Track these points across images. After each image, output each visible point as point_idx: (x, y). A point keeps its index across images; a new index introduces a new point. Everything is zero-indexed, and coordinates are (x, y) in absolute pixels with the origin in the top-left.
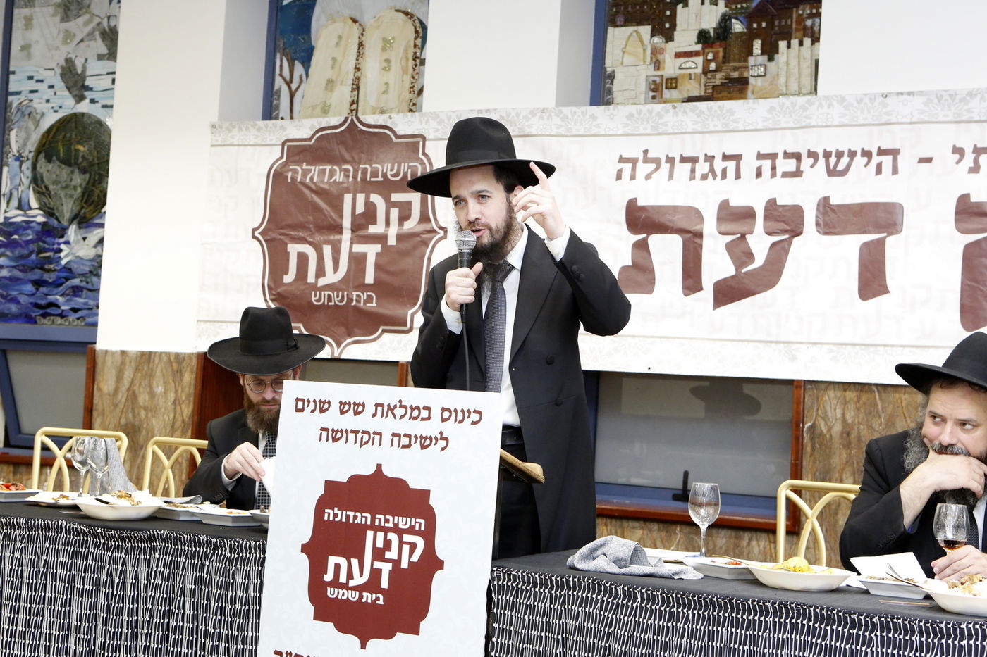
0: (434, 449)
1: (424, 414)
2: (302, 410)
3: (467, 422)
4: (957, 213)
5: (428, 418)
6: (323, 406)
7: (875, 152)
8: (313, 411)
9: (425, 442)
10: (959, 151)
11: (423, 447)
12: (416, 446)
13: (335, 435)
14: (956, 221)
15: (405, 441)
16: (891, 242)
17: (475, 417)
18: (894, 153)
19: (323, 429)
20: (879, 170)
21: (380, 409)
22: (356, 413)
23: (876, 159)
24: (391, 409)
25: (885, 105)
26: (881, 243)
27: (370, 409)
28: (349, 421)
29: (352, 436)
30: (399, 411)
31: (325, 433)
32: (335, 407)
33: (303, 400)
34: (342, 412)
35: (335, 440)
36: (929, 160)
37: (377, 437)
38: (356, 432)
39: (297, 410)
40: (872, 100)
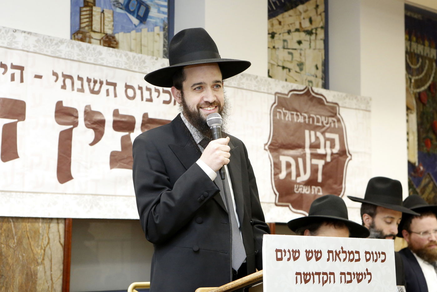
0: (365, 281)
1: (356, 257)
2: (281, 259)
3: (379, 260)
4: (57, 112)
5: (358, 260)
6: (295, 255)
7: (9, 66)
8: (289, 259)
9: (359, 277)
10: (55, 74)
11: (359, 281)
12: (355, 281)
13: (306, 277)
14: (56, 116)
15: (348, 278)
16: (20, 124)
17: (382, 257)
18: (21, 68)
19: (298, 274)
20: (13, 79)
21: (331, 254)
22: (317, 259)
23: (10, 71)
24: (337, 254)
25: (15, 37)
26: (14, 125)
27: (325, 255)
28: (313, 266)
29: (316, 277)
30: (342, 256)
31: (299, 277)
32: (303, 255)
33: (280, 251)
34: (309, 259)
35: (306, 282)
36: (40, 77)
37: (332, 276)
38: (318, 274)
39: (278, 259)
40: (7, 32)
